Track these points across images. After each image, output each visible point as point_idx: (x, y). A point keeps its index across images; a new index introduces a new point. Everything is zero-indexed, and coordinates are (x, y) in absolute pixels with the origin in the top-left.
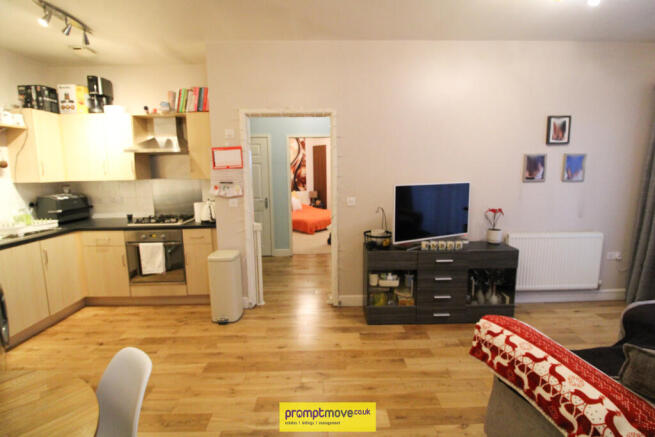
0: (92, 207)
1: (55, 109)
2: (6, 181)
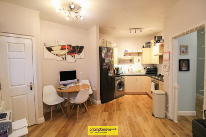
1: (150, 47)
2: (140, 64)
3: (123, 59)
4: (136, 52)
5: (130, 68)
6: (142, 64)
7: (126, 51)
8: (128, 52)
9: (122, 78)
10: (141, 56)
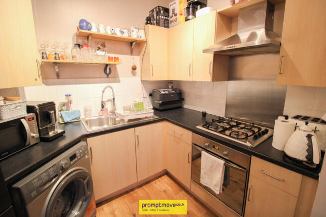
0: (183, 99)
1: (167, 25)
2: (137, 79)
3: (70, 60)
4: (126, 35)
5: (108, 95)
6: (142, 81)
7: (83, 24)
8: (94, 31)
9: (73, 157)
10: (139, 54)
